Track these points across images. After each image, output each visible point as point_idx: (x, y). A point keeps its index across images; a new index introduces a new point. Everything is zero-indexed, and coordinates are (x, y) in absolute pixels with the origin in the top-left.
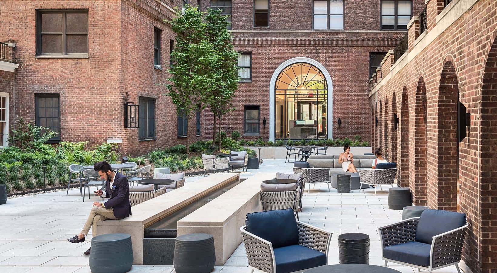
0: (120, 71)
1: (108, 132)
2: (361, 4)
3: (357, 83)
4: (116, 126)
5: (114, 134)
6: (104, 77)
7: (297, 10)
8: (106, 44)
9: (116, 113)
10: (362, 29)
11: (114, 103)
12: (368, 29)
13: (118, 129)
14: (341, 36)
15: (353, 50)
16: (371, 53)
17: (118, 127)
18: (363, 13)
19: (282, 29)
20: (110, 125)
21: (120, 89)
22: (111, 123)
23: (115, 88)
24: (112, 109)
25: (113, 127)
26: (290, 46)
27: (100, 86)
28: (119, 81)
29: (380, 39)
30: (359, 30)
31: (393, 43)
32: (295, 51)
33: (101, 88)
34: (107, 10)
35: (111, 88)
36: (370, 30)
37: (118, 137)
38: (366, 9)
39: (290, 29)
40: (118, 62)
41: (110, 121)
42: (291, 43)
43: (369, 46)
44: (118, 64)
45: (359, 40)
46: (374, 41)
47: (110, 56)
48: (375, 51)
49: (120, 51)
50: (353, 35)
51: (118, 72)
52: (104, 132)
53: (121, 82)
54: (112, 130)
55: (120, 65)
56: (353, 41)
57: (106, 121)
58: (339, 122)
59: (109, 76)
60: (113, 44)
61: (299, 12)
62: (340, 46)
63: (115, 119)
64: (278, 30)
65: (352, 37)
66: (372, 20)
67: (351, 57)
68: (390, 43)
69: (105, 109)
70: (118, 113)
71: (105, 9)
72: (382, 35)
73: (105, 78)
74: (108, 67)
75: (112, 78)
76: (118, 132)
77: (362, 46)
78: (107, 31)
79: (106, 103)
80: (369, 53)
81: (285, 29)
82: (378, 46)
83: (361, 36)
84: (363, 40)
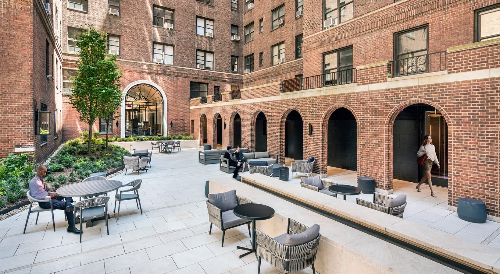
0: (31, 76)
1: (14, 140)
2: (185, 51)
3: (183, 99)
4: (27, 134)
5: (23, 142)
6: (8, 81)
7: (142, 48)
8: (11, 46)
9: (26, 120)
10: (186, 67)
11: (23, 109)
12: (189, 67)
13: (29, 137)
14: (172, 69)
15: (181, 79)
16: (191, 82)
17: (29, 134)
18: (186, 56)
19: (130, 59)
20: (17, 133)
21: (31, 95)
22: (19, 131)
23: (25, 94)
24: (21, 116)
25: (22, 135)
26: (137, 72)
27: (3, 90)
28: (31, 87)
29: (197, 74)
30: (184, 67)
31: (204, 77)
32: (140, 76)
33: (5, 93)
34: (13, 9)
35: (19, 94)
36: (190, 68)
37: (29, 145)
38: (188, 55)
39: (137, 60)
40: (29, 68)
41: (17, 129)
42: (138, 70)
43: (190, 77)
44: (29, 70)
45: (184, 73)
46: (193, 74)
47: (17, 59)
48: (194, 81)
49: (32, 56)
50: (180, 70)
51: (30, 78)
52: (9, 140)
53: (33, 88)
54: (21, 137)
55: (32, 70)
56: (181, 73)
57: (12, 129)
58: (171, 124)
59: (16, 81)
60: (22, 48)
61: (143, 50)
62: (172, 75)
63: (25, 126)
64: (128, 59)
65: (179, 71)
66: (191, 62)
67: (179, 83)
68: (202, 77)
69: (10, 115)
70: (29, 120)
71: (10, 8)
72: (197, 71)
73: (10, 83)
74: (15, 71)
75: (21, 82)
76: (29, 140)
77: (186, 77)
78: (13, 32)
79: (12, 109)
80: (190, 82)
81: (133, 60)
82: (195, 78)
83: (185, 71)
84: (187, 74)
